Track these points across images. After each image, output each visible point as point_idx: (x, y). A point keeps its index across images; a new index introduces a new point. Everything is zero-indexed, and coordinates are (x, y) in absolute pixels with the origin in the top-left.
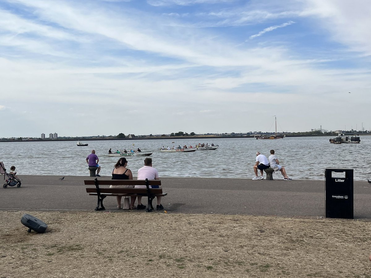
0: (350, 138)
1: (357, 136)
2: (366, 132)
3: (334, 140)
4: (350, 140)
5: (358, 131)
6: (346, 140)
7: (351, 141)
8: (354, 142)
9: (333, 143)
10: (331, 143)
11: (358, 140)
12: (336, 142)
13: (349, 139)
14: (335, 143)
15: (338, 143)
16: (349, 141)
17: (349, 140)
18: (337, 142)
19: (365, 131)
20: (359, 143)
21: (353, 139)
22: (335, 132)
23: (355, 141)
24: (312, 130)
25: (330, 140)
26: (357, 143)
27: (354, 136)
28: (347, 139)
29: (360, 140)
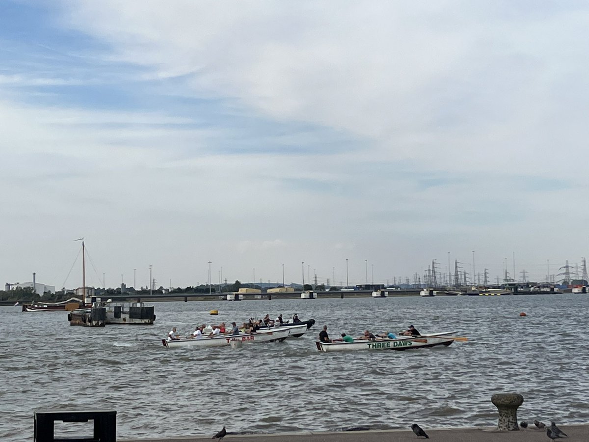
0: (127, 310)
1: (147, 305)
2: (160, 291)
3: (85, 316)
4: (127, 316)
5: (138, 289)
6: (115, 317)
7: (130, 317)
8: (138, 321)
9: (79, 324)
10: (72, 325)
11: (148, 315)
12: (90, 321)
13: (124, 313)
14: (88, 326)
15: (97, 325)
16: (124, 320)
17: (123, 316)
18: (94, 323)
19: (157, 289)
20: (151, 324)
21: (133, 313)
22: (75, 292)
23: (142, 318)
24: (8, 285)
25: (70, 318)
26: (145, 324)
27: (139, 305)
28: (118, 312)
29: (155, 316)
